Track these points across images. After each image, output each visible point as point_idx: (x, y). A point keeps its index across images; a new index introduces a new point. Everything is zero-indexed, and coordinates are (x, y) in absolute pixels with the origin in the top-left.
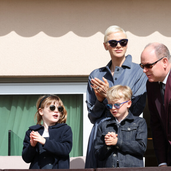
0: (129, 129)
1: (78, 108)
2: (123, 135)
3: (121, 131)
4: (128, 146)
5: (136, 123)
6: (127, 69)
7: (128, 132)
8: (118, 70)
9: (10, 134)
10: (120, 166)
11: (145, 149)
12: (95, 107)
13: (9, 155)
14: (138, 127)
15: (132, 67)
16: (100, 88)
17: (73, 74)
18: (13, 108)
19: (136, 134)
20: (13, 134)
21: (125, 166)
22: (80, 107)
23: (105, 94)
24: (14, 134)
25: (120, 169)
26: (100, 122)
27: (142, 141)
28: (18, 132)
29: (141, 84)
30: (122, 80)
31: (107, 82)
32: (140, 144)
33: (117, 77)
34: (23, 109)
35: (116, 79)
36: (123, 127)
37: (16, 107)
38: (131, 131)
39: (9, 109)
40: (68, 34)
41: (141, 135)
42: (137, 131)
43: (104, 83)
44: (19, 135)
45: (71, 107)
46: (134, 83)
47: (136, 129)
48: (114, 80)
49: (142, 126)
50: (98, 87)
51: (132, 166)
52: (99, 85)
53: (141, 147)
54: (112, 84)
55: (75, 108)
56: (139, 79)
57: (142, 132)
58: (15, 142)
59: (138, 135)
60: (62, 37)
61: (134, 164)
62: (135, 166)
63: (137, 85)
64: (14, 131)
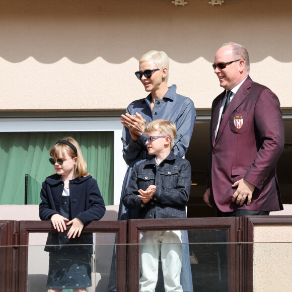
0: (169, 173)
1: (107, 148)
2: (162, 180)
3: (160, 175)
4: (167, 197)
5: (178, 166)
6: (169, 102)
7: (168, 177)
8: (159, 103)
9: (26, 179)
10: (157, 217)
11: (187, 199)
12: (130, 147)
13: (26, 203)
14: (180, 171)
15: (175, 100)
16: (132, 125)
17: (101, 108)
18: (31, 147)
19: (178, 180)
20: (30, 179)
21: (163, 218)
22: (110, 146)
23: (140, 133)
24: (32, 179)
25: (158, 220)
26: (135, 166)
27: (185, 189)
28: (36, 176)
29: (184, 121)
30: (163, 114)
31: (141, 117)
32: (182, 192)
33: (157, 112)
34: (42, 149)
35: (156, 114)
36: (163, 170)
37: (35, 147)
38: (172, 177)
39: (26, 149)
40: (95, 60)
41: (183, 181)
42: (179, 176)
43: (137, 120)
44: (37, 180)
45: (99, 147)
46: (175, 119)
47: (177, 174)
48: (153, 115)
49: (185, 169)
50: (130, 124)
51: (171, 217)
52: (131, 121)
53: (182, 196)
54: (151, 119)
55: (105, 148)
56: (182, 115)
57: (185, 178)
58: (33, 188)
59: (180, 180)
60: (89, 63)
61: (173, 215)
62: (175, 217)
63: (179, 121)
64: (32, 175)
